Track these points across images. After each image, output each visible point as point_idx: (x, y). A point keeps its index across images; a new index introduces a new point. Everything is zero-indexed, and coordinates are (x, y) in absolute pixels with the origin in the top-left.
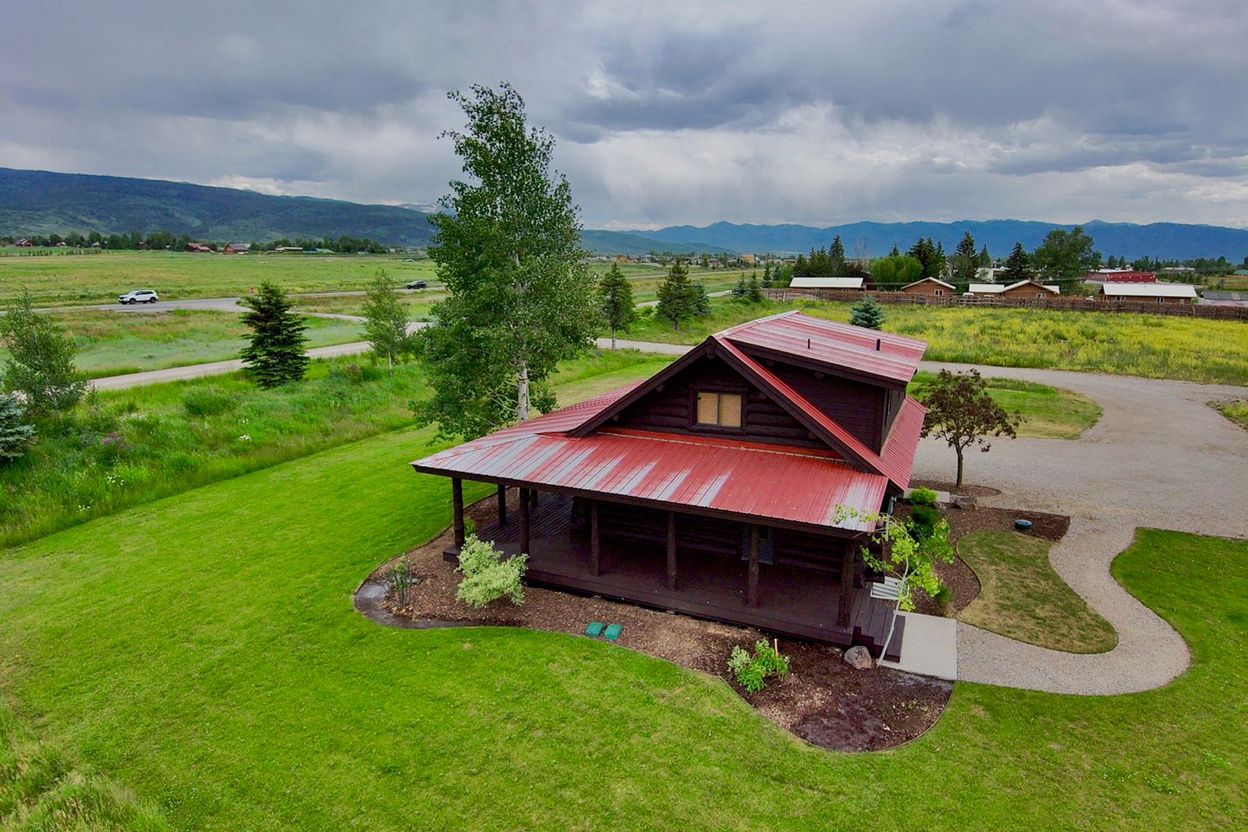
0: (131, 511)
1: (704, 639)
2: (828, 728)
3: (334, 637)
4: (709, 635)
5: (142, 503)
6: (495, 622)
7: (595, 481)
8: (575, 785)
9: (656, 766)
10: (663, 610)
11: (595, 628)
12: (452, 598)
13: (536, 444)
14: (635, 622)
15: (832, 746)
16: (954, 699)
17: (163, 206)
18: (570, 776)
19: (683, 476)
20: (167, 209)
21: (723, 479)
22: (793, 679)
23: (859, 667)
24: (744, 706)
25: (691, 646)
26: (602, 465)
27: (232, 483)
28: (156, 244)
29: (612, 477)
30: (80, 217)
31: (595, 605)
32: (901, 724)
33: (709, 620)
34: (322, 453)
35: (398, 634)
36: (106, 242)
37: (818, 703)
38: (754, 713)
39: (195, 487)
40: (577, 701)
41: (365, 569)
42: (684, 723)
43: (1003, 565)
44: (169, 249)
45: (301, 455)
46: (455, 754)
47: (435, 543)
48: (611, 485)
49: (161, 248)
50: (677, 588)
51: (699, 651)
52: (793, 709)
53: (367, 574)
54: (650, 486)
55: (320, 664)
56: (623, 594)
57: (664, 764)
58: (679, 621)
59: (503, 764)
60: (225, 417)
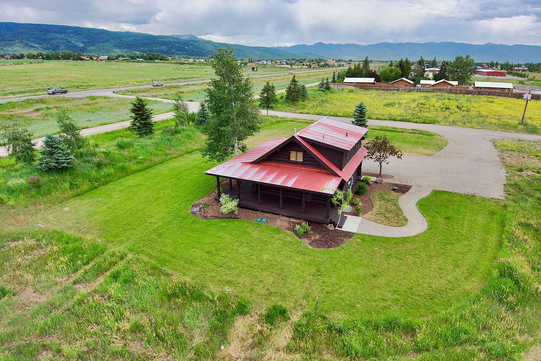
0: (111, 184)
1: (289, 223)
2: (318, 243)
3: (187, 221)
4: (291, 222)
5: (114, 181)
6: (231, 218)
7: (259, 179)
8: (254, 256)
9: (274, 251)
10: (279, 215)
11: (259, 219)
12: (218, 211)
13: (241, 166)
14: (270, 218)
15: (319, 247)
16: (353, 237)
17: (66, 38)
18: (253, 253)
19: (285, 177)
20: (68, 39)
21: (296, 178)
22: (312, 232)
23: (330, 229)
24: (298, 238)
25: (286, 224)
26: (261, 174)
27: (140, 174)
28: (66, 57)
29: (264, 178)
30: (30, 44)
31: (259, 214)
32: (337, 243)
33: (291, 218)
34: (166, 162)
35: (204, 221)
36: (44, 57)
37: (317, 238)
38: (300, 240)
39: (128, 175)
40: (254, 237)
41: (191, 203)
42: (281, 242)
43: (383, 202)
44: (73, 60)
45: (160, 163)
46: (224, 249)
47: (211, 195)
48: (264, 180)
49: (68, 59)
50: (283, 208)
51: (288, 226)
52: (310, 240)
53: (192, 204)
54: (275, 180)
55: (185, 228)
56: (267, 210)
57: (276, 251)
58: (283, 218)
59: (236, 251)
60: (131, 149)
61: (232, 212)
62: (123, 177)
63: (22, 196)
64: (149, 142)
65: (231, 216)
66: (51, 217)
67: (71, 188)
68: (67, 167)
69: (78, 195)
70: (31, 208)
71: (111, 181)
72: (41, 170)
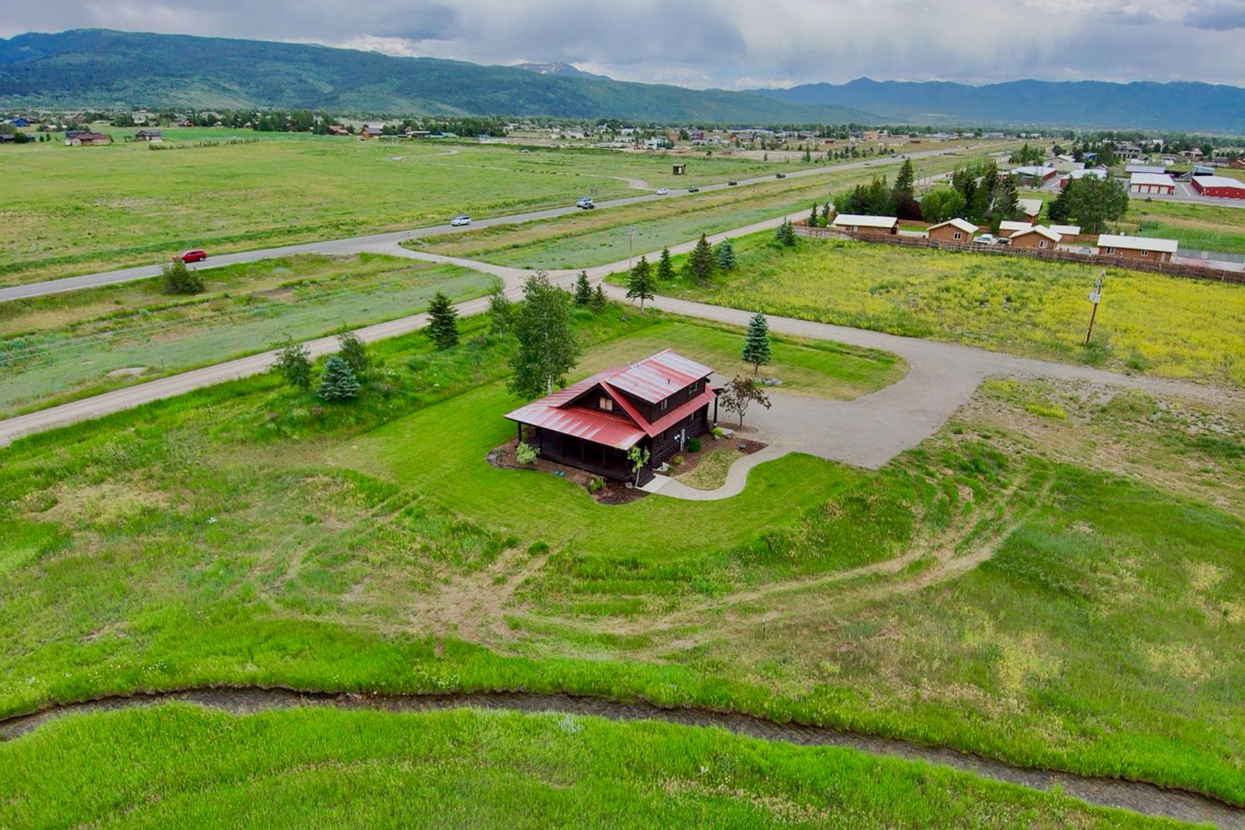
0: (401, 419)
2: (607, 500)
3: (481, 469)
5: (404, 416)
6: (527, 469)
9: (559, 504)
10: (581, 469)
11: (557, 472)
12: (515, 460)
13: (547, 411)
14: (570, 472)
15: (606, 504)
17: (297, 71)
18: (538, 504)
19: (587, 427)
20: (301, 75)
21: (598, 430)
22: (605, 489)
23: (628, 488)
24: (587, 493)
25: (583, 479)
26: (564, 422)
28: (301, 126)
29: (565, 427)
31: (560, 467)
33: (590, 473)
34: (469, 392)
35: (499, 469)
36: (257, 122)
37: (608, 495)
38: (589, 496)
39: (421, 409)
40: (545, 490)
42: (570, 496)
43: (713, 462)
44: (315, 133)
45: (461, 393)
49: (305, 131)
50: (584, 462)
51: (584, 481)
52: (600, 496)
53: (489, 451)
55: (477, 476)
57: (561, 504)
59: (523, 501)
60: (426, 372)
61: (531, 463)
62: (416, 411)
63: (306, 430)
64: (450, 360)
65: (529, 466)
66: (339, 455)
67: (357, 424)
68: (351, 397)
69: (365, 432)
70: (318, 444)
71: (401, 416)
72: (323, 399)
